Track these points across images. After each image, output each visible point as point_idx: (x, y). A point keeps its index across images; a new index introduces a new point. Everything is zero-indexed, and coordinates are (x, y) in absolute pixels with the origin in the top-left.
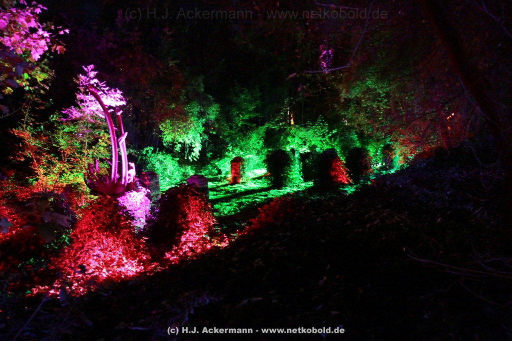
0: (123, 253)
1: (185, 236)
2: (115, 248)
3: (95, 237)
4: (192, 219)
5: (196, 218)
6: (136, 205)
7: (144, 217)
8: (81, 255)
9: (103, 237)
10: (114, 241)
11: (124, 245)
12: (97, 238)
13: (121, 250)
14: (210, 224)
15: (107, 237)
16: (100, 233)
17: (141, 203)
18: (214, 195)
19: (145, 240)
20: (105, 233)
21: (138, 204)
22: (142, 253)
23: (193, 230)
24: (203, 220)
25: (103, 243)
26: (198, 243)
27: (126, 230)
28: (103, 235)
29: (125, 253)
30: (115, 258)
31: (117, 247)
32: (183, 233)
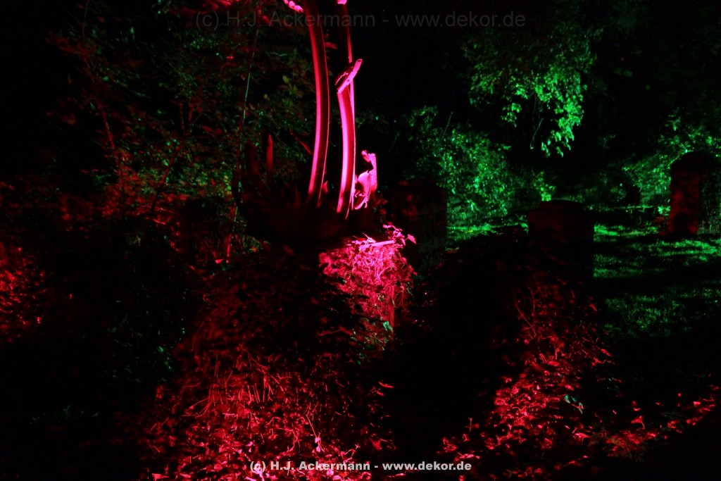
0: (315, 423)
1: (507, 391)
2: (293, 405)
3: (239, 367)
4: (533, 342)
5: (548, 341)
6: (373, 277)
7: (392, 315)
8: (197, 416)
9: (264, 369)
10: (294, 383)
11: (322, 401)
12: (245, 370)
13: (311, 411)
14: (589, 361)
15: (272, 371)
16: (254, 356)
17: (387, 274)
18: (608, 266)
19: (383, 390)
20: (269, 359)
21: (378, 276)
22: (371, 430)
23: (535, 376)
24: (566, 350)
25: (260, 387)
26: (546, 419)
27: (330, 355)
28: (264, 362)
29: (322, 425)
30: (292, 436)
31: (301, 403)
32: (503, 382)
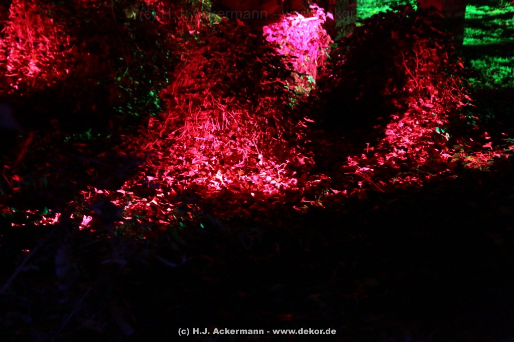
0: (259, 145)
1: (395, 124)
2: (243, 132)
3: (205, 106)
4: (415, 90)
5: (426, 89)
6: (301, 44)
7: (315, 72)
8: (177, 139)
9: (223, 107)
10: (244, 118)
11: (264, 130)
12: (210, 108)
13: (256, 137)
14: (455, 104)
15: (229, 109)
16: (216, 98)
17: (312, 42)
18: (475, 36)
19: (307, 123)
20: (227, 100)
21: (305, 43)
22: (298, 150)
23: (415, 114)
24: (439, 96)
25: (220, 120)
26: (422, 144)
27: (269, 98)
28: (223, 103)
29: (263, 146)
30: (242, 154)
31: (249, 131)
32: (392, 118)
